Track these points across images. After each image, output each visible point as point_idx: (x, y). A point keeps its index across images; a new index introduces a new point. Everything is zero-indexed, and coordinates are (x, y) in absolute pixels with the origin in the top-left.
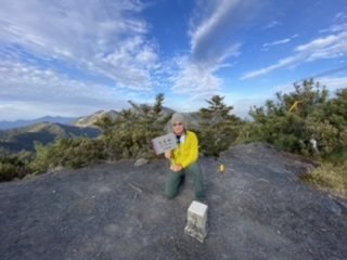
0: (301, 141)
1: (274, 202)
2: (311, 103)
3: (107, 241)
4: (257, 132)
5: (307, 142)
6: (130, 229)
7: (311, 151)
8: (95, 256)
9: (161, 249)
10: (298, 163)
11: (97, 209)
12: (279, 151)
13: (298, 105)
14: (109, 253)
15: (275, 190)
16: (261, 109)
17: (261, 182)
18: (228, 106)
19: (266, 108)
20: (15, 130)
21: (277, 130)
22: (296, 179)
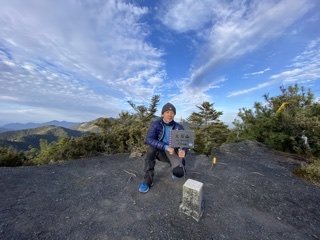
0: (292, 138)
1: (271, 192)
2: (298, 105)
3: (101, 213)
4: (247, 131)
5: (298, 139)
6: (124, 205)
7: (303, 148)
8: (87, 223)
9: (155, 224)
10: (291, 160)
11: (92, 187)
12: (270, 149)
13: (286, 105)
14: (101, 223)
15: (270, 182)
16: (250, 111)
17: (254, 175)
18: (218, 111)
19: (254, 110)
20: (25, 131)
21: (267, 128)
22: (291, 174)
